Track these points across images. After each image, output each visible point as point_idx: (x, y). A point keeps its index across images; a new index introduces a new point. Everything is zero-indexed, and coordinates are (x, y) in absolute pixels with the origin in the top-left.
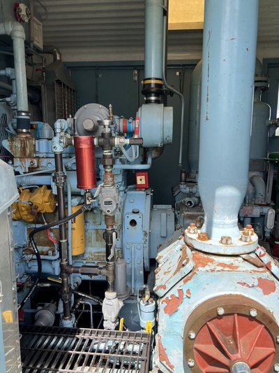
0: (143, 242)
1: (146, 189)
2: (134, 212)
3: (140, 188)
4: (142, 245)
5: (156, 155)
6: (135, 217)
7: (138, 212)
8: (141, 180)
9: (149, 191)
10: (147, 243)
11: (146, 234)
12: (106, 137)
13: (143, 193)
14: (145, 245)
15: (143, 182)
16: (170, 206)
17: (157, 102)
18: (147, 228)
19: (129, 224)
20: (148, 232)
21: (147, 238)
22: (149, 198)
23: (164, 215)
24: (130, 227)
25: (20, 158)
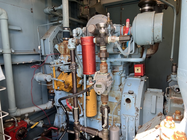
0: (135, 116)
1: (141, 76)
2: (129, 93)
3: (137, 75)
4: (134, 118)
5: (152, 53)
6: (130, 97)
7: (133, 93)
8: (138, 70)
9: (143, 78)
10: (138, 117)
11: (137, 110)
12: (102, 36)
13: (138, 79)
14: (136, 118)
15: (140, 71)
16: (161, 90)
17: (150, 10)
18: (138, 106)
19: (125, 101)
20: (139, 109)
21: (139, 113)
22: (143, 83)
23: (154, 97)
24: (126, 103)
25: (64, 55)
